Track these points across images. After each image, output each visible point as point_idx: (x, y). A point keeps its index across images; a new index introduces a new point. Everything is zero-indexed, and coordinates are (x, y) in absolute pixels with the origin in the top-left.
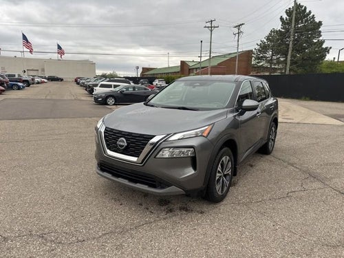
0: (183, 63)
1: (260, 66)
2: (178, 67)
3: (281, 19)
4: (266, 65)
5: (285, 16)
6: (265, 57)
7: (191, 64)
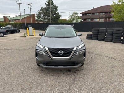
0: (5, 17)
1: (39, 20)
2: (2, 19)
3: (46, 4)
4: (41, 19)
5: (47, 3)
6: (41, 17)
7: (9, 18)
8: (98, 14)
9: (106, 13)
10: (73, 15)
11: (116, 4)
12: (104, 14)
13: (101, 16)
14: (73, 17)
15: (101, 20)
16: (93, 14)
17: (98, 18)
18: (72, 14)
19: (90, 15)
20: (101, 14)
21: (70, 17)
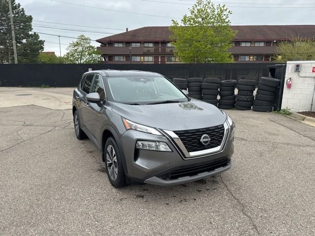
8: (138, 45)
9: (156, 43)
10: (77, 44)
11: (179, 26)
12: (151, 45)
13: (146, 50)
14: (80, 49)
15: (146, 59)
16: (128, 43)
17: (140, 55)
18: (75, 41)
19: (121, 45)
20: (146, 45)
21: (72, 48)
